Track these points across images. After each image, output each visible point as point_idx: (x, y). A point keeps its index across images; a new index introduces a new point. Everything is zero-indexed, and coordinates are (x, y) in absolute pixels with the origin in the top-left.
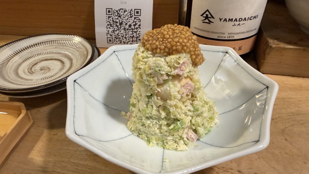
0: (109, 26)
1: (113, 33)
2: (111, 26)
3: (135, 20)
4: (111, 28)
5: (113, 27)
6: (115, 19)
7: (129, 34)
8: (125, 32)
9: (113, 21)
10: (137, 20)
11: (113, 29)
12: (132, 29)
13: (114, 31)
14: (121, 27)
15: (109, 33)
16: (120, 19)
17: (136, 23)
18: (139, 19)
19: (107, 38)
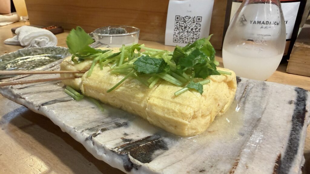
0: (176, 29)
1: (178, 35)
2: (178, 29)
3: (197, 25)
4: (178, 30)
5: (179, 30)
6: (181, 24)
7: (190, 36)
8: (188, 34)
9: (180, 25)
10: (198, 25)
11: (179, 32)
12: (193, 32)
13: (179, 33)
14: (185, 30)
15: (175, 34)
16: (185, 24)
17: (197, 27)
18: (200, 25)
19: (174, 38)
